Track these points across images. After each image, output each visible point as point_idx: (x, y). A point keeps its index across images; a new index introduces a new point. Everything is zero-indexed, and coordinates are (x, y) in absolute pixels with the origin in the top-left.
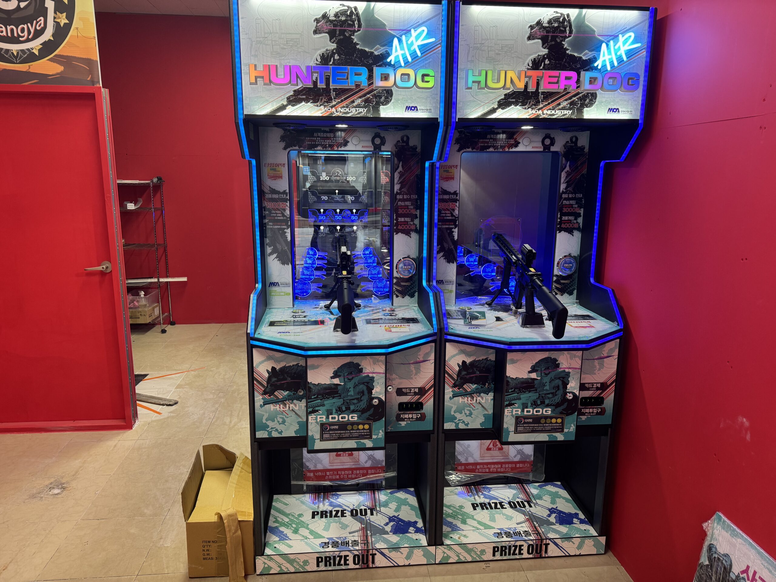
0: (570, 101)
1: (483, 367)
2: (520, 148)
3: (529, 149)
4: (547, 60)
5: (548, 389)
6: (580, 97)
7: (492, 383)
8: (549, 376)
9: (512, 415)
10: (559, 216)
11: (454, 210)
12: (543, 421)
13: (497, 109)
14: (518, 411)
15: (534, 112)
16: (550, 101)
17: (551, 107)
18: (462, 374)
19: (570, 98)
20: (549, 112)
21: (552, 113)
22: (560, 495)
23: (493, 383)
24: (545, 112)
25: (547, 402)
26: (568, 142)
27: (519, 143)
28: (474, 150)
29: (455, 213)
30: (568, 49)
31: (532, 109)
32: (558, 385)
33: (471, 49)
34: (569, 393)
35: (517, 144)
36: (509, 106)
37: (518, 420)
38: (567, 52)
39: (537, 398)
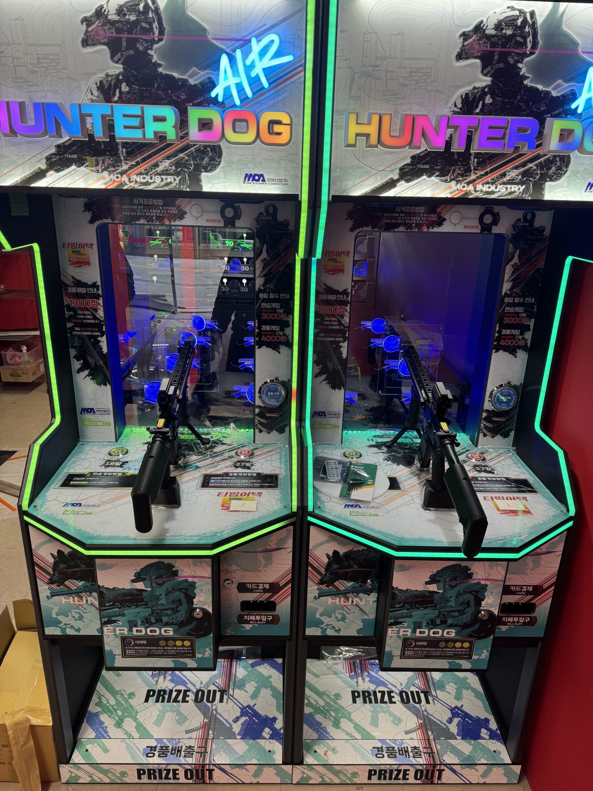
0: (522, 169)
1: (364, 560)
2: (446, 228)
3: (459, 229)
4: (489, 96)
5: (453, 605)
6: (541, 163)
7: (376, 580)
8: (456, 589)
9: (399, 637)
10: (497, 329)
11: (342, 316)
12: (442, 644)
13: (398, 181)
14: (407, 631)
15: (459, 186)
16: (488, 170)
17: (489, 180)
18: (333, 568)
19: (524, 165)
20: (486, 188)
21: (490, 190)
22: (469, 684)
23: (378, 581)
24: (479, 187)
25: (450, 621)
26: (519, 220)
27: (445, 220)
28: (375, 229)
29: (345, 321)
30: (526, 78)
31: (458, 182)
32: (469, 601)
33: (356, 75)
34: (484, 610)
35: (440, 222)
36: (418, 177)
37: (406, 643)
38: (526, 82)
39: (436, 617)
